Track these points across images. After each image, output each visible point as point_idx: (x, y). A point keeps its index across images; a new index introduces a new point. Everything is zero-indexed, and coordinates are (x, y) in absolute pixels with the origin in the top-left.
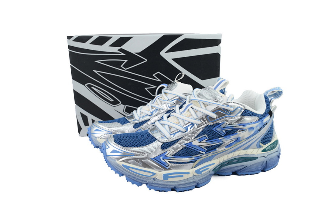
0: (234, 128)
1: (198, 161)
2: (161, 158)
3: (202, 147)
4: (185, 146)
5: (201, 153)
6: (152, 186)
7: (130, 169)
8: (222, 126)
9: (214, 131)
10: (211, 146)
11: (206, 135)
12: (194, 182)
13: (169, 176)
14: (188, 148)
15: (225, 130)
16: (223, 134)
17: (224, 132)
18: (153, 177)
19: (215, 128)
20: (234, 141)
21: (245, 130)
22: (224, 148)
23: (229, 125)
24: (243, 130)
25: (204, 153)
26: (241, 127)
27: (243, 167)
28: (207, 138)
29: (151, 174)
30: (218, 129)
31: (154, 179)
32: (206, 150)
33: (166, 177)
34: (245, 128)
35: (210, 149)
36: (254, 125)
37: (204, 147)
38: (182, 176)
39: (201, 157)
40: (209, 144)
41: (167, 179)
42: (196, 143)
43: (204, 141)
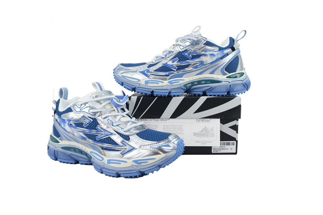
0: (198, 53)
1: (171, 75)
2: (146, 71)
3: (174, 66)
4: (163, 65)
5: (173, 70)
6: (138, 89)
7: (125, 78)
8: (189, 52)
9: (183, 55)
10: (181, 66)
11: (177, 58)
12: (167, 89)
13: (149, 82)
14: (165, 66)
15: (192, 55)
16: (190, 57)
17: (191, 56)
18: (139, 83)
19: (184, 53)
20: (199, 64)
21: (207, 56)
22: (191, 69)
23: (194, 51)
24: (205, 55)
25: (175, 70)
26: (203, 53)
27: (209, 87)
28: (177, 60)
29: (138, 81)
30: (186, 54)
31: (139, 84)
32: (177, 68)
33: (147, 82)
34: (206, 53)
35: (180, 68)
36: (215, 53)
37: (176, 66)
38: (158, 83)
39: (173, 73)
40: (179, 64)
41: (147, 84)
42: (170, 63)
43: (176, 62)
